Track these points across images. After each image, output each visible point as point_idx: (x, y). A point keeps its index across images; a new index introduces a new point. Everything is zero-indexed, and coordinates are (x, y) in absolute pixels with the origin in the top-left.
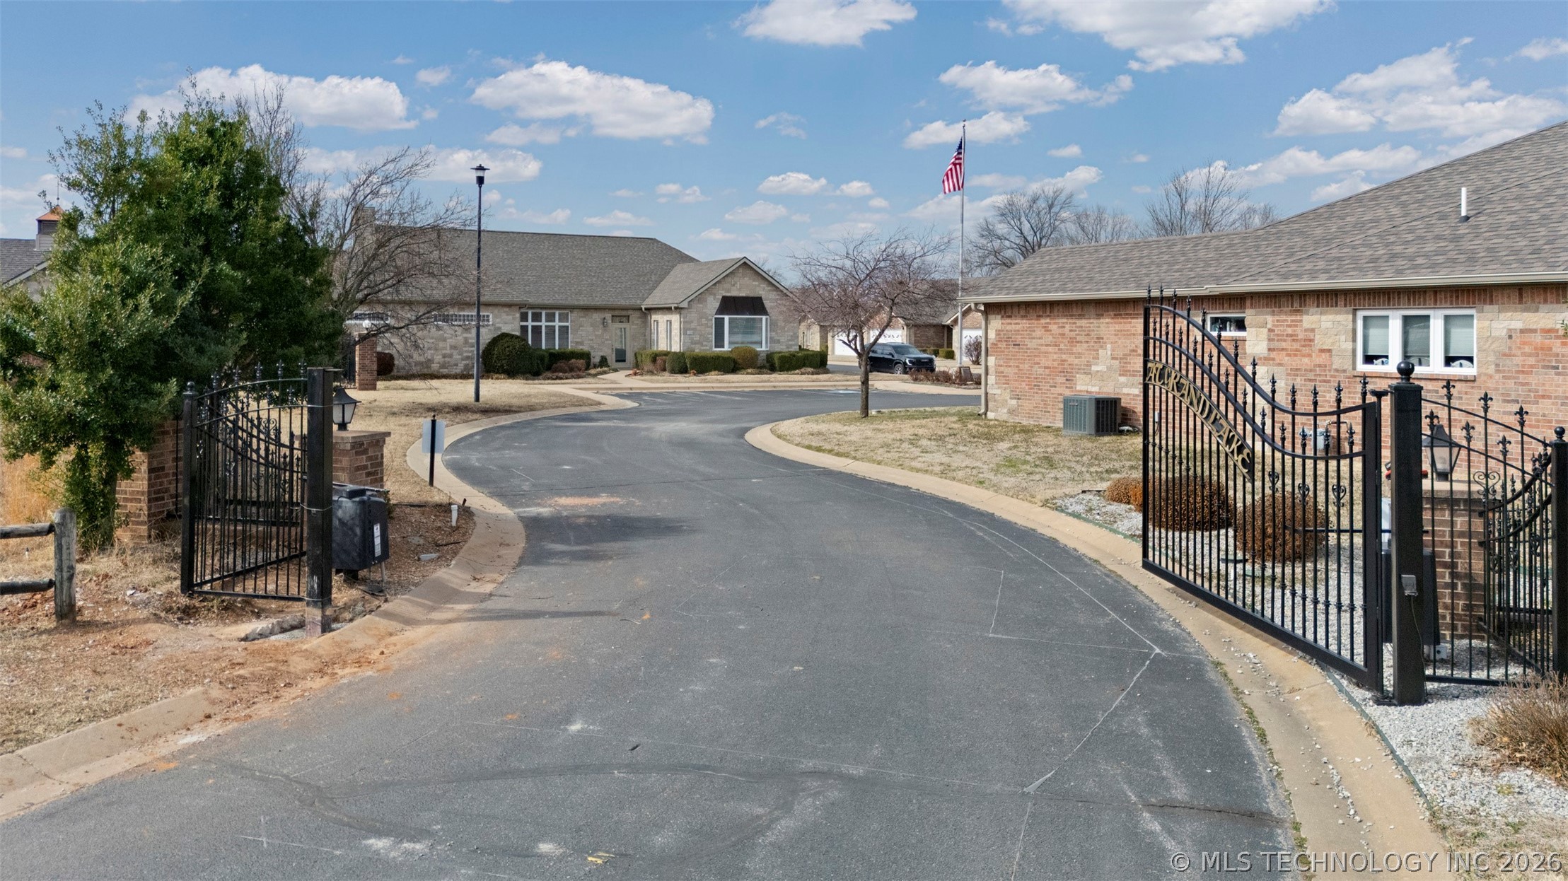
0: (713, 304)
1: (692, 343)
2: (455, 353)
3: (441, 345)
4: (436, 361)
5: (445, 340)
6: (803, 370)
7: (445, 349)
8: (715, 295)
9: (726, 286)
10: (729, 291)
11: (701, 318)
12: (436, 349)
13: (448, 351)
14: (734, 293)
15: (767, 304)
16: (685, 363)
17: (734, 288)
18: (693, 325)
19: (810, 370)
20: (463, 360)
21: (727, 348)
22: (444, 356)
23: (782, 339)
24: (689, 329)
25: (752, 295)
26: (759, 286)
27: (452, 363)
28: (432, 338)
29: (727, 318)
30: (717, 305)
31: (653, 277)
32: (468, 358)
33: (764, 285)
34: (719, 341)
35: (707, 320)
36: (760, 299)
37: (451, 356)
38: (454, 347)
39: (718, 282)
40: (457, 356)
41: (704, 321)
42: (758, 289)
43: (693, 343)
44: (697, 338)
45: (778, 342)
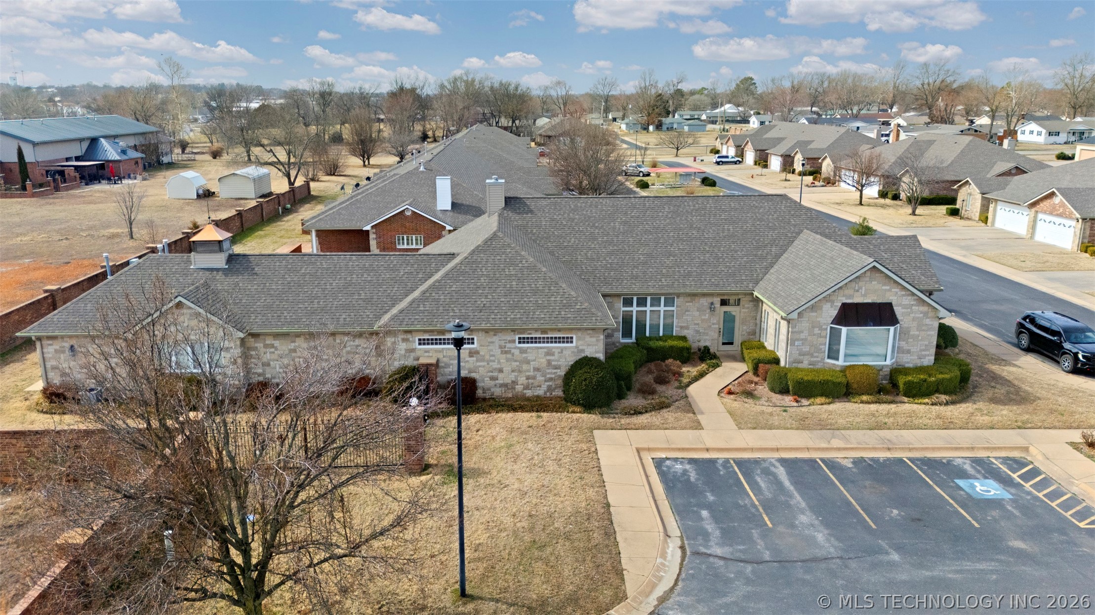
0: (831, 311)
1: (800, 355)
2: (538, 374)
3: (525, 367)
4: (519, 383)
5: (528, 362)
6: (934, 398)
7: (529, 371)
8: (832, 302)
9: (848, 292)
10: (851, 297)
11: (813, 327)
12: (520, 371)
13: (531, 373)
14: (858, 299)
15: (898, 311)
16: (787, 384)
17: (857, 294)
18: (802, 336)
19: (944, 398)
20: (546, 381)
21: (841, 362)
22: (528, 378)
23: (913, 349)
24: (798, 340)
25: (879, 301)
26: (890, 290)
27: (536, 384)
28: (516, 361)
29: (844, 330)
30: (834, 313)
31: (774, 249)
32: (551, 379)
33: (896, 290)
34: (833, 354)
35: (821, 328)
36: (889, 306)
37: (534, 378)
38: (537, 369)
39: (840, 288)
40: (540, 378)
41: (816, 331)
42: (888, 294)
43: (802, 354)
44: (806, 349)
45: (908, 352)
